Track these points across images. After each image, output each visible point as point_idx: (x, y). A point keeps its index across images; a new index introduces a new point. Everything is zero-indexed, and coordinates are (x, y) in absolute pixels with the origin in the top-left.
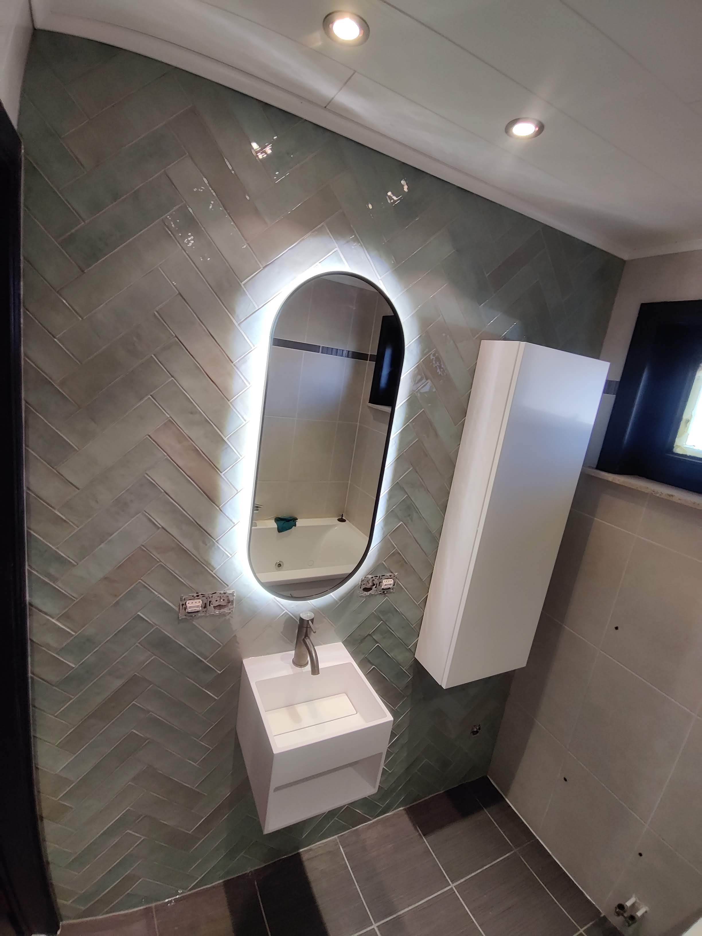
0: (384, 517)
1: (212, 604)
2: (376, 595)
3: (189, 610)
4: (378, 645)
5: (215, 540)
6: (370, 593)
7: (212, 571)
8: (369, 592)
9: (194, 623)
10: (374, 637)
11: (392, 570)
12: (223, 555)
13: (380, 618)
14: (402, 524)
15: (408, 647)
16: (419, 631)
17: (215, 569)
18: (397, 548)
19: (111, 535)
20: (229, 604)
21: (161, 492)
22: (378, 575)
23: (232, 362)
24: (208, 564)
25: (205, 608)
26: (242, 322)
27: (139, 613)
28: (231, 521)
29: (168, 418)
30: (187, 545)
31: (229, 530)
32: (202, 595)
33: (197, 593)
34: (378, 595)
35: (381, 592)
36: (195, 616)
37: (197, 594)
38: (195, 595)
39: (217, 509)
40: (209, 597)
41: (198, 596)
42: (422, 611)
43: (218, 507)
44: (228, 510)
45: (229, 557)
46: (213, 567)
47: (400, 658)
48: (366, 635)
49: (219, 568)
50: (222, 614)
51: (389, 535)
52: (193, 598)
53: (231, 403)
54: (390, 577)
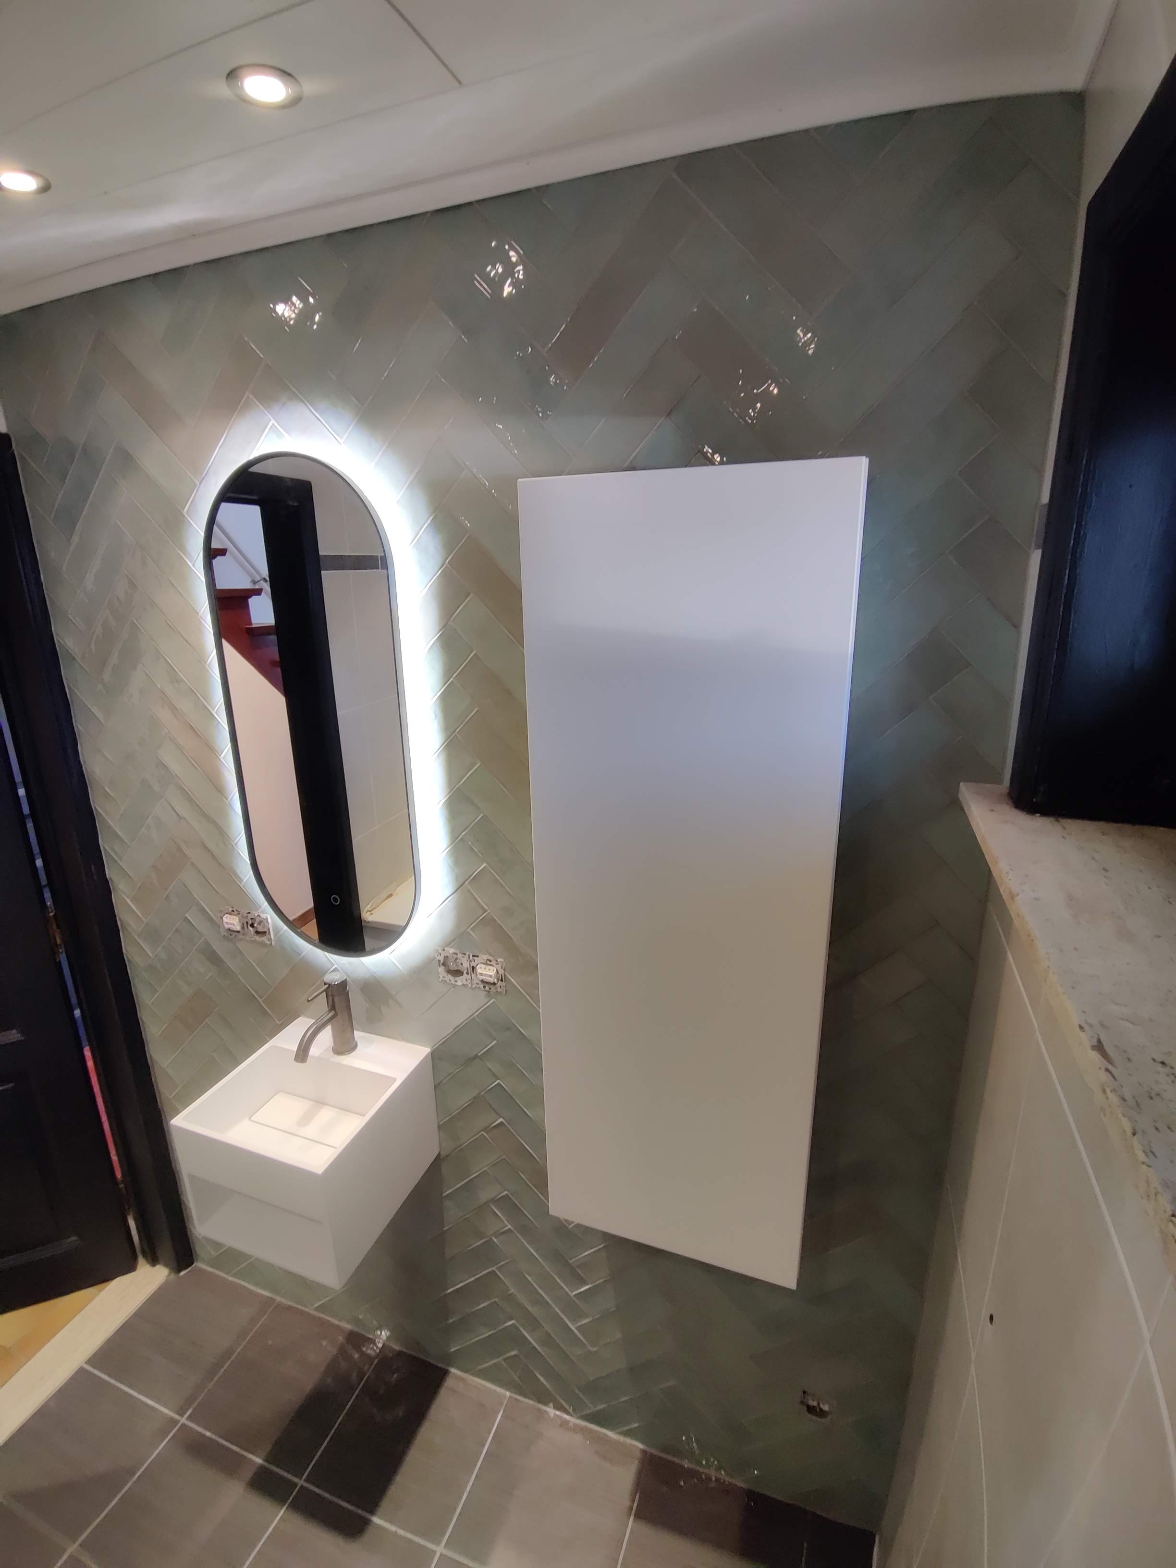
2: (471, 988)
3: (229, 927)
4: (500, 1084)
5: (233, 842)
6: (462, 981)
7: (240, 884)
8: (456, 978)
9: (237, 944)
10: (489, 1065)
11: (490, 951)
13: (491, 1033)
14: (486, 866)
17: (242, 880)
18: (489, 911)
19: (147, 820)
20: (268, 933)
21: (173, 775)
22: (467, 953)
24: (235, 874)
25: (245, 928)
27: (186, 915)
29: (160, 688)
30: (212, 846)
32: (237, 911)
33: (232, 907)
34: (476, 990)
35: (481, 986)
36: (236, 936)
39: (226, 802)
40: (244, 916)
41: (233, 911)
46: (240, 877)
48: (472, 1055)
49: (246, 881)
50: (263, 943)
51: (469, 883)
52: (228, 913)
53: (208, 666)
54: (488, 962)
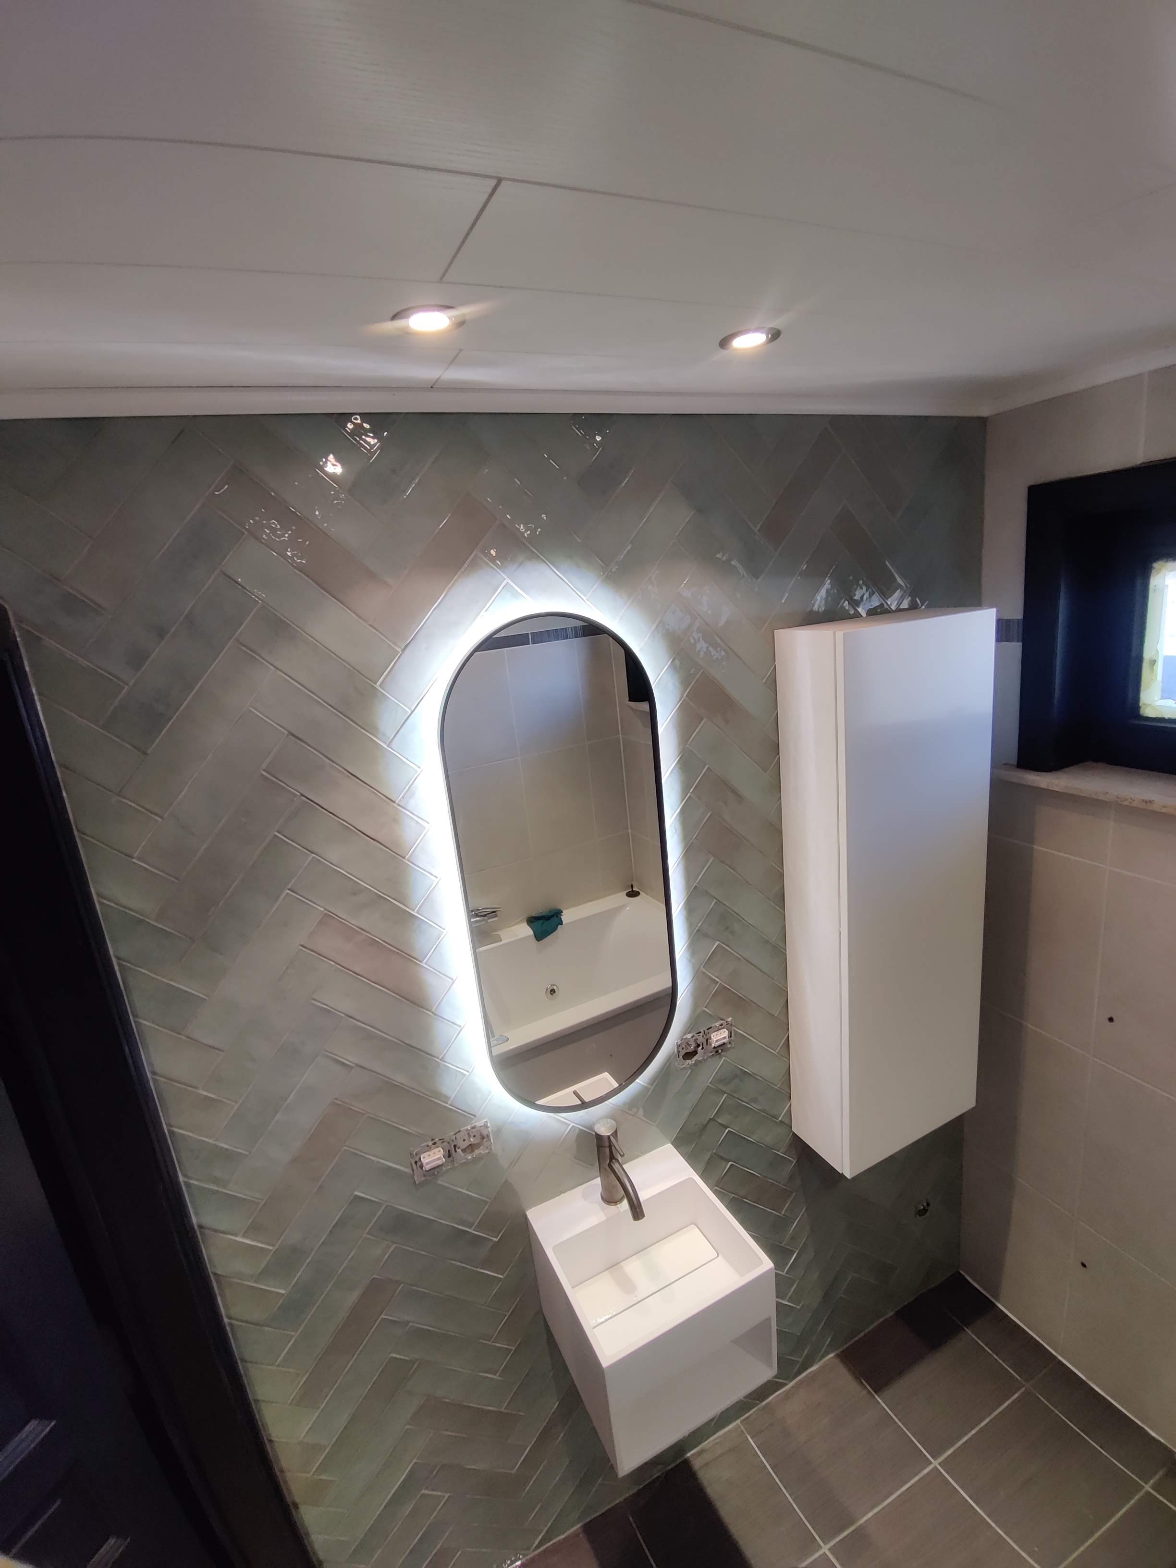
0: (687, 944)
1: (459, 1148)
2: (705, 1060)
3: (428, 1167)
4: (729, 1131)
5: (438, 1058)
6: (697, 1059)
7: (447, 1103)
8: (693, 1059)
9: (439, 1182)
10: (720, 1121)
11: (722, 1017)
12: (456, 1075)
13: (722, 1090)
14: (719, 944)
15: (778, 1119)
16: (789, 1092)
17: (449, 1098)
18: (720, 982)
19: (286, 1100)
20: (485, 1140)
21: (342, 1017)
22: (702, 1031)
23: (394, 802)
24: (438, 1094)
25: (450, 1155)
26: (393, 738)
27: (356, 1193)
28: (455, 1024)
29: (322, 911)
30: (400, 1078)
31: (455, 1039)
32: (440, 1140)
33: (432, 1140)
34: (709, 1059)
35: (712, 1053)
36: (438, 1172)
37: (433, 1142)
38: (430, 1144)
39: (429, 1014)
40: (450, 1140)
41: (434, 1144)
42: (785, 1061)
43: (430, 1011)
44: (447, 1012)
45: (464, 1075)
46: (445, 1096)
47: (769, 1140)
48: (706, 1122)
49: (455, 1096)
50: (477, 1157)
51: (703, 967)
52: (429, 1149)
53: (408, 860)
54: (720, 1027)
